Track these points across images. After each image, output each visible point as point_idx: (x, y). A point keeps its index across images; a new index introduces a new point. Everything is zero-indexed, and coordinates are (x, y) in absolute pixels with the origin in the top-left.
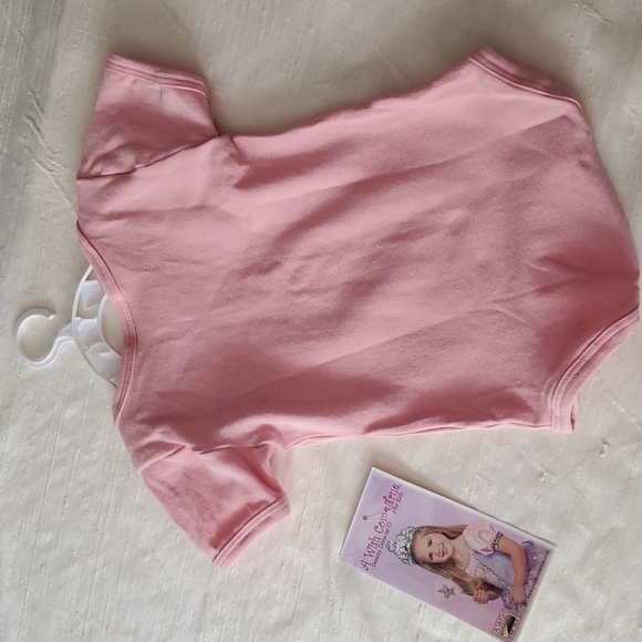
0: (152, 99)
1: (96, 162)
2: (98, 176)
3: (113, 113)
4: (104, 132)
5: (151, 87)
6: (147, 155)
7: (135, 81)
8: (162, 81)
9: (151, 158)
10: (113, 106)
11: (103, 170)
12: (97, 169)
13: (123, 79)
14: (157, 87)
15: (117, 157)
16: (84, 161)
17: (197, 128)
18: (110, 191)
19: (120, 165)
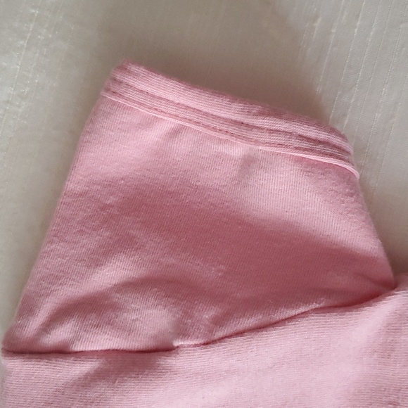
0: (217, 178)
1: (61, 315)
2: (62, 352)
3: (111, 200)
4: (90, 242)
5: (221, 148)
6: (207, 314)
7: (176, 133)
8: (265, 137)
9: (218, 322)
10: (110, 185)
11: (77, 338)
12: (60, 335)
13: (148, 123)
14: (238, 150)
15: (115, 307)
16: (26, 308)
17: (341, 257)
18: (91, 394)
19: (128, 330)
